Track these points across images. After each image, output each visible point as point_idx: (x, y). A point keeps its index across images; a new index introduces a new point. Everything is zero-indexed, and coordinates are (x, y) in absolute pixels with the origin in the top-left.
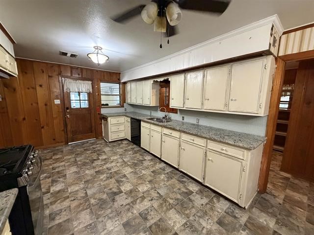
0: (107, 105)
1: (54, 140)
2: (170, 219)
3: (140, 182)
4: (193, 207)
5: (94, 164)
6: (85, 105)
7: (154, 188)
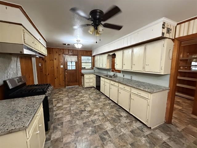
0: (85, 68)
1: (60, 85)
2: (105, 125)
3: (95, 108)
4: (120, 123)
5: (75, 97)
6: (74, 68)
7: (102, 112)
